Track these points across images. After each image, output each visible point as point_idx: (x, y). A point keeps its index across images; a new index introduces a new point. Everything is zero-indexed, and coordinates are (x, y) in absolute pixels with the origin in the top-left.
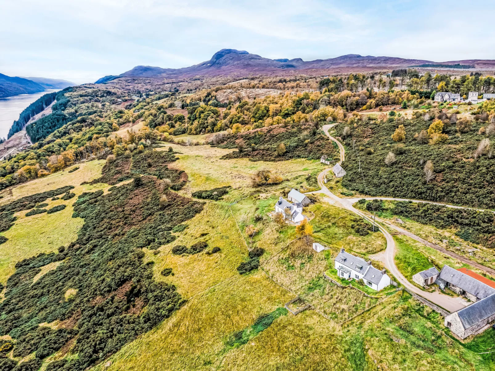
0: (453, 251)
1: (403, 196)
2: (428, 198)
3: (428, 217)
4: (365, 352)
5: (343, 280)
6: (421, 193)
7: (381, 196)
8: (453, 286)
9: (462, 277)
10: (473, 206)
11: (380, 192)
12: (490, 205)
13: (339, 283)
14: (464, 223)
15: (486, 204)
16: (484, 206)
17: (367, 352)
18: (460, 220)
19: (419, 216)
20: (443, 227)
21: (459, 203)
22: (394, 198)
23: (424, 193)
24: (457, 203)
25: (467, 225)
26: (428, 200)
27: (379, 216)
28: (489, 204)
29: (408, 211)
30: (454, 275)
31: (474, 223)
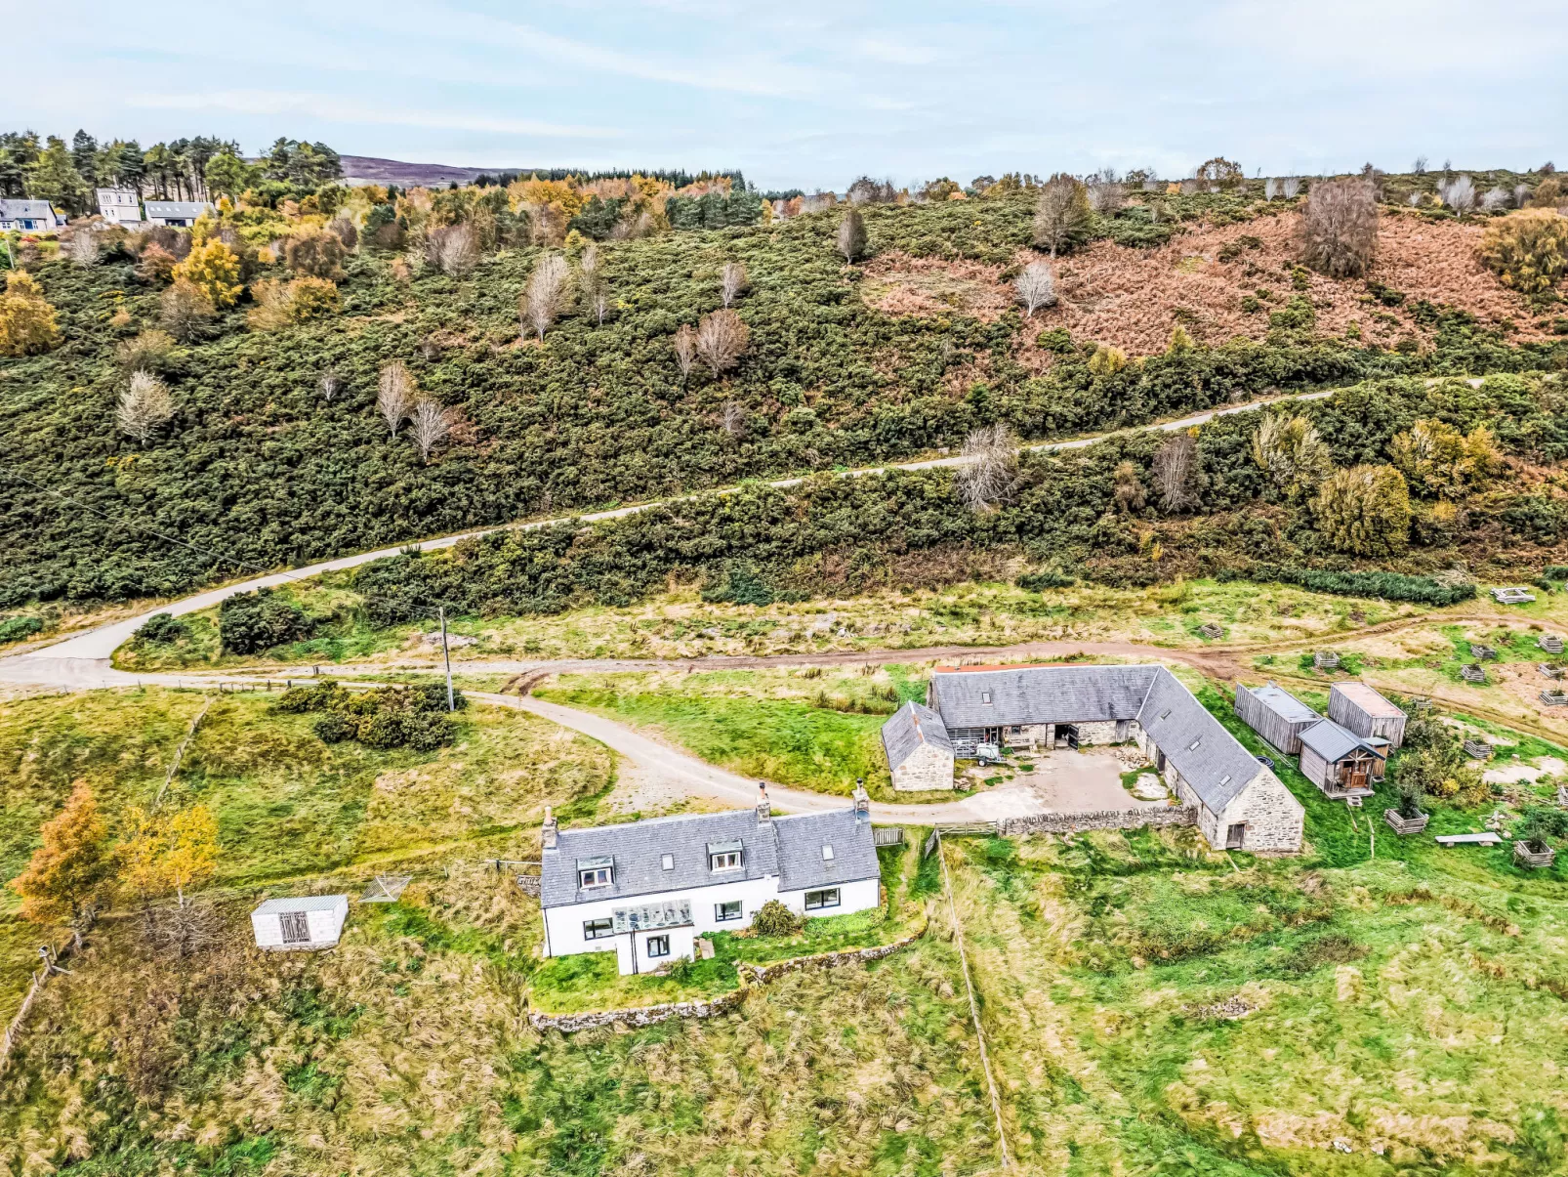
0: (787, 651)
1: (347, 545)
2: (470, 517)
3: (548, 581)
4: (1256, 1155)
5: (684, 974)
6: (432, 507)
7: (219, 580)
8: (1017, 729)
9: (1024, 683)
10: (666, 492)
11: (205, 566)
12: (730, 467)
13: (692, 1000)
14: (708, 550)
15: (711, 469)
16: (705, 479)
17: (1258, 1146)
18: (686, 547)
19: (507, 592)
20: (639, 594)
21: (608, 499)
22: (298, 566)
23: (442, 501)
24: (598, 498)
25: (719, 553)
26: (472, 525)
27: (334, 657)
28: (723, 465)
29: (445, 589)
30: (992, 695)
31: (743, 537)
